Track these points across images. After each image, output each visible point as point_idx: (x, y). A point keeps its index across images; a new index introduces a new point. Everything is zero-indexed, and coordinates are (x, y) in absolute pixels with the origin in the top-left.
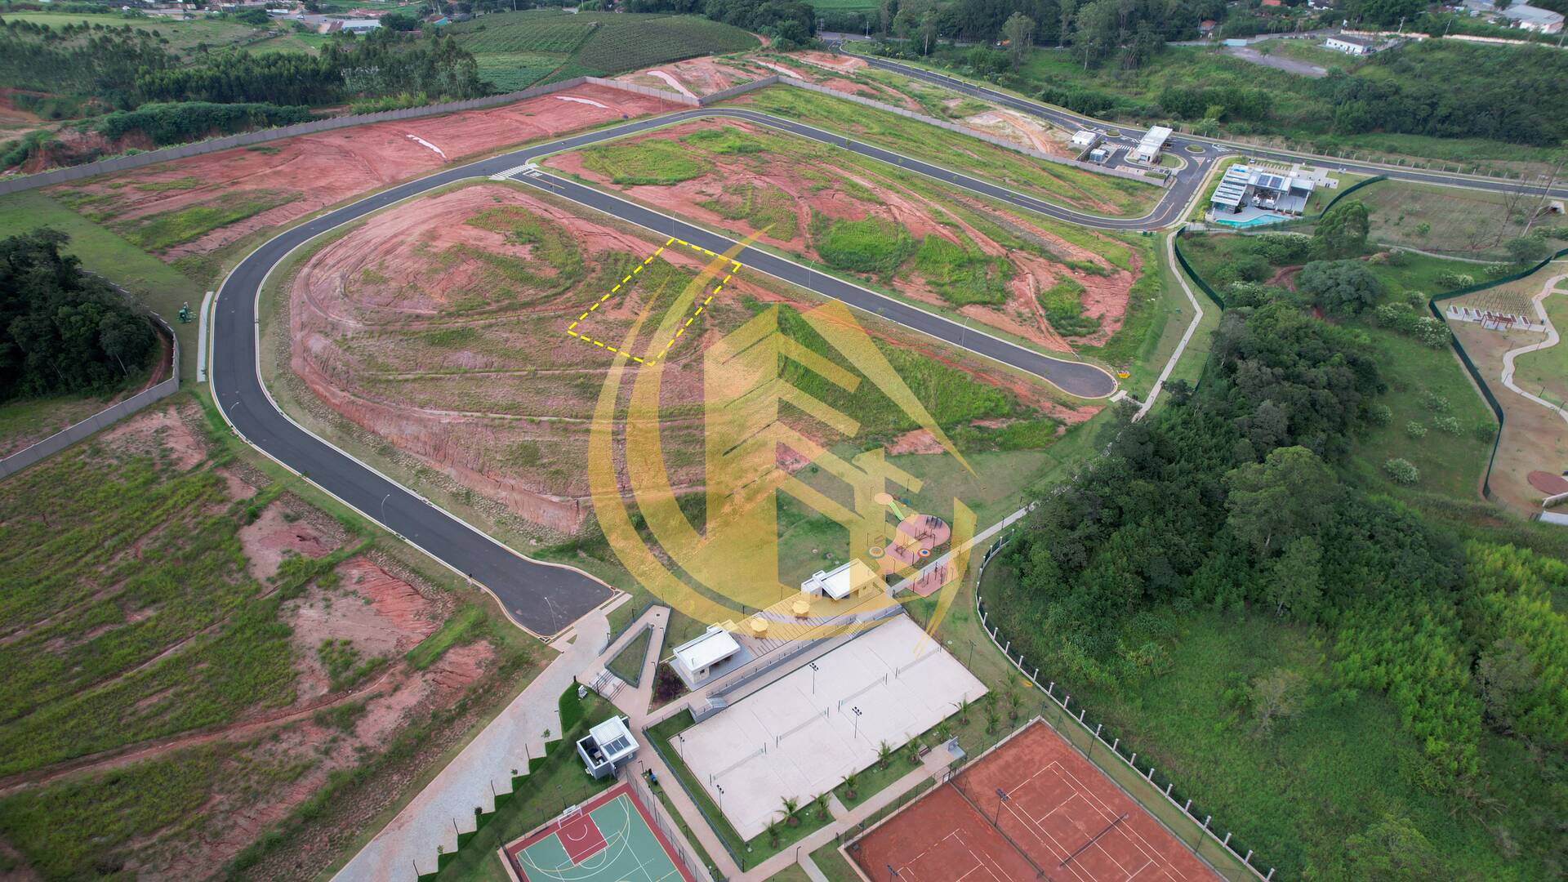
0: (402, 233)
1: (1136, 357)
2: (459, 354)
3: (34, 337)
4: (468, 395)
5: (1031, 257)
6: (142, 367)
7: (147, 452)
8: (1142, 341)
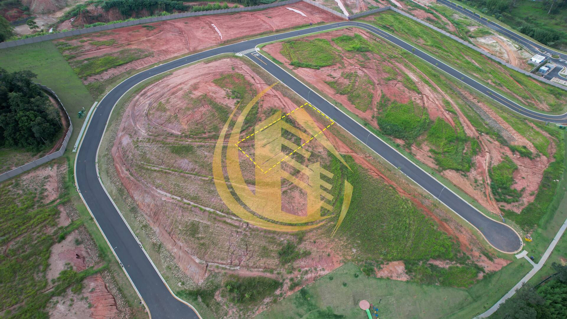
1: (539, 226)
2: (182, 160)
4: (178, 186)
5: (491, 140)
8: (544, 213)
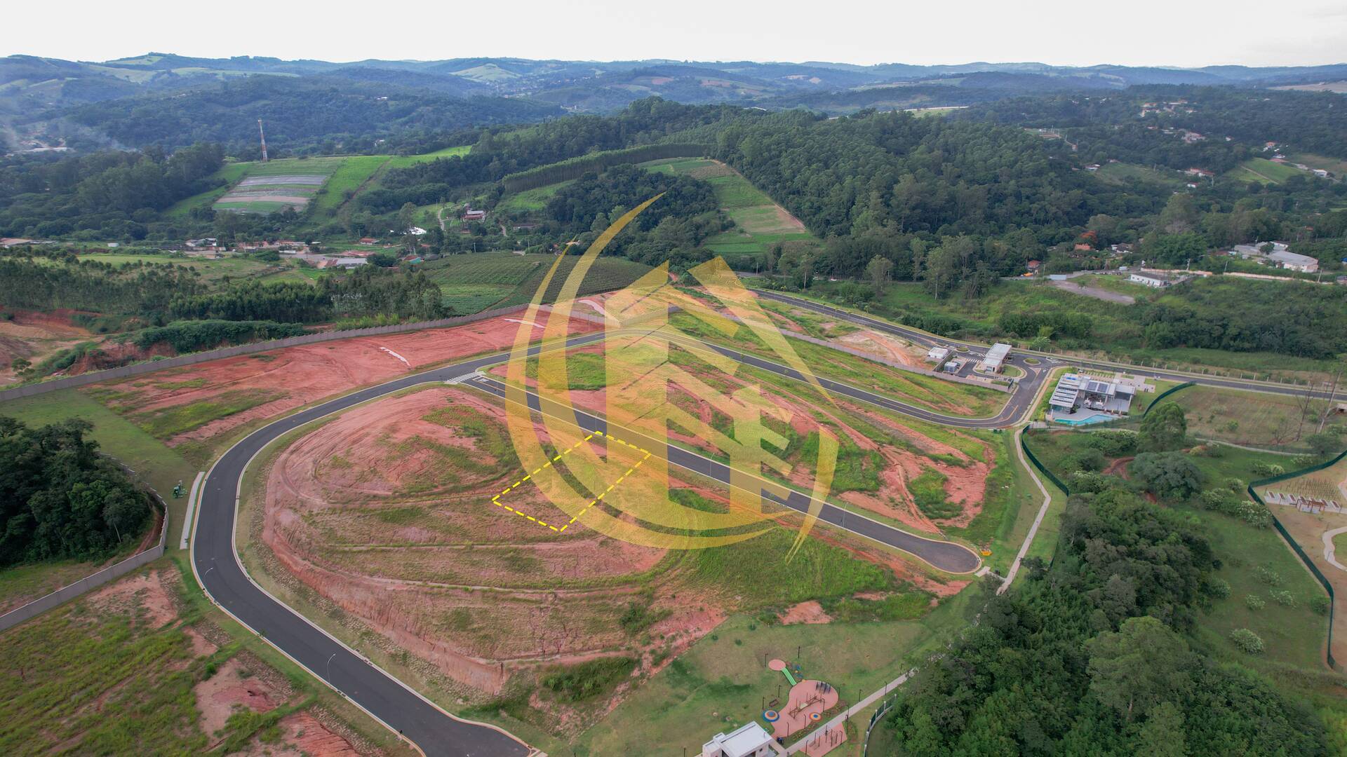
0: (368, 427)
1: (996, 537)
2: (407, 530)
3: (48, 509)
4: (412, 565)
5: (899, 451)
6: (135, 535)
7: (126, 612)
8: (1000, 523)
